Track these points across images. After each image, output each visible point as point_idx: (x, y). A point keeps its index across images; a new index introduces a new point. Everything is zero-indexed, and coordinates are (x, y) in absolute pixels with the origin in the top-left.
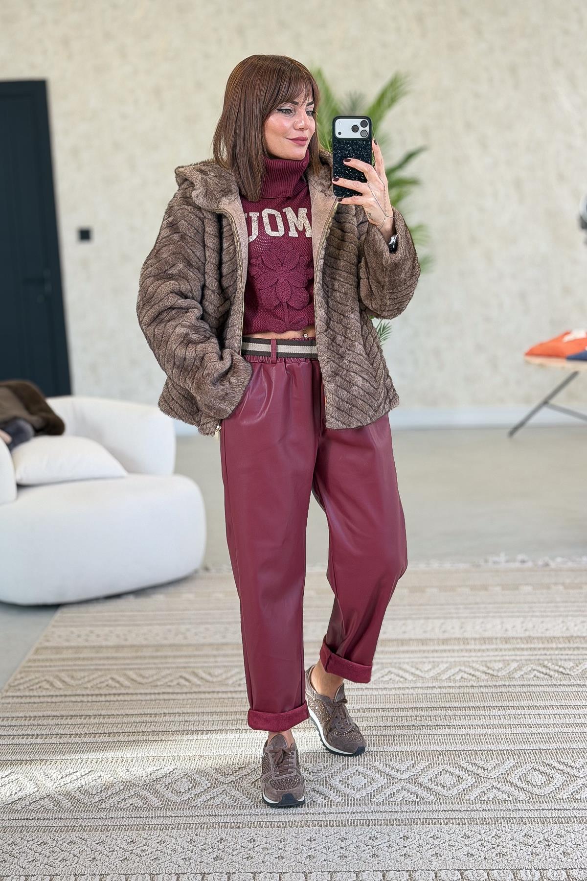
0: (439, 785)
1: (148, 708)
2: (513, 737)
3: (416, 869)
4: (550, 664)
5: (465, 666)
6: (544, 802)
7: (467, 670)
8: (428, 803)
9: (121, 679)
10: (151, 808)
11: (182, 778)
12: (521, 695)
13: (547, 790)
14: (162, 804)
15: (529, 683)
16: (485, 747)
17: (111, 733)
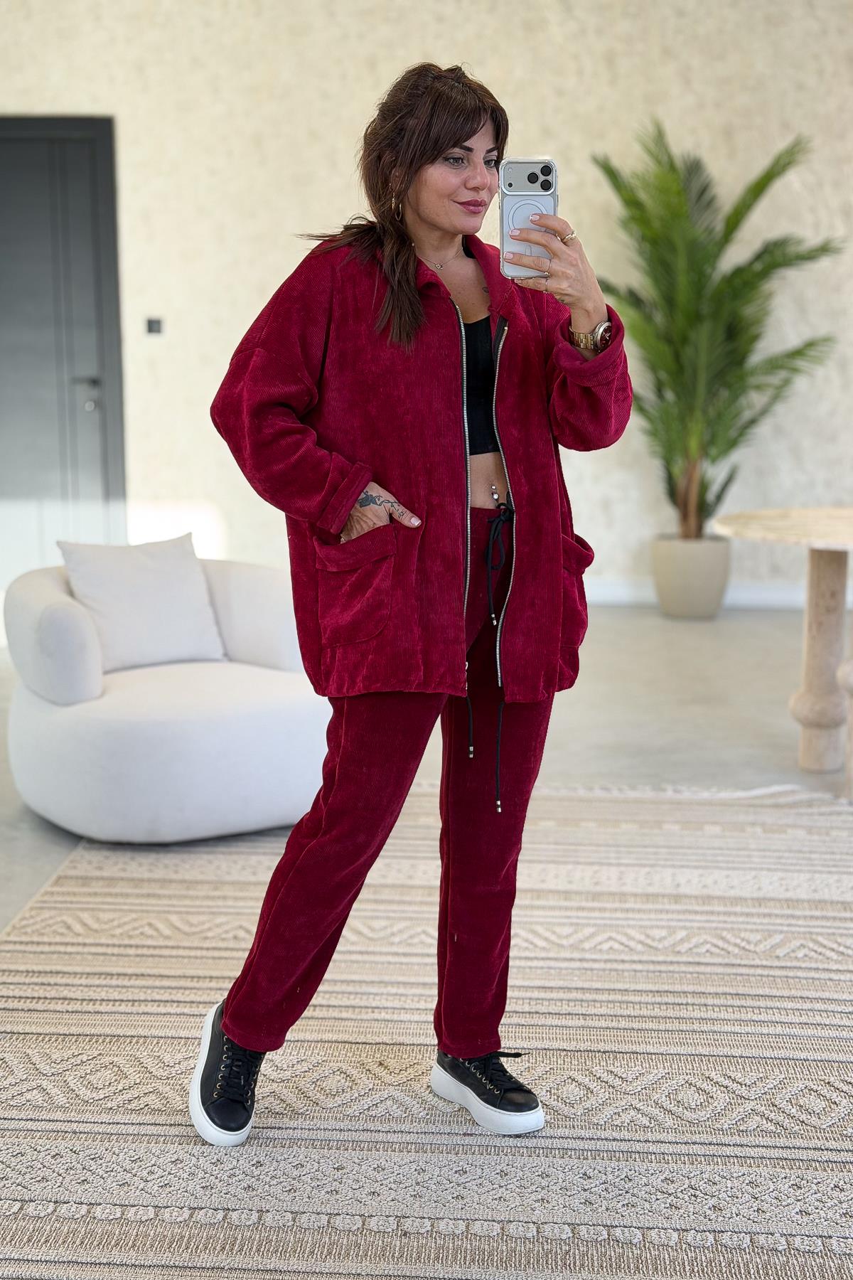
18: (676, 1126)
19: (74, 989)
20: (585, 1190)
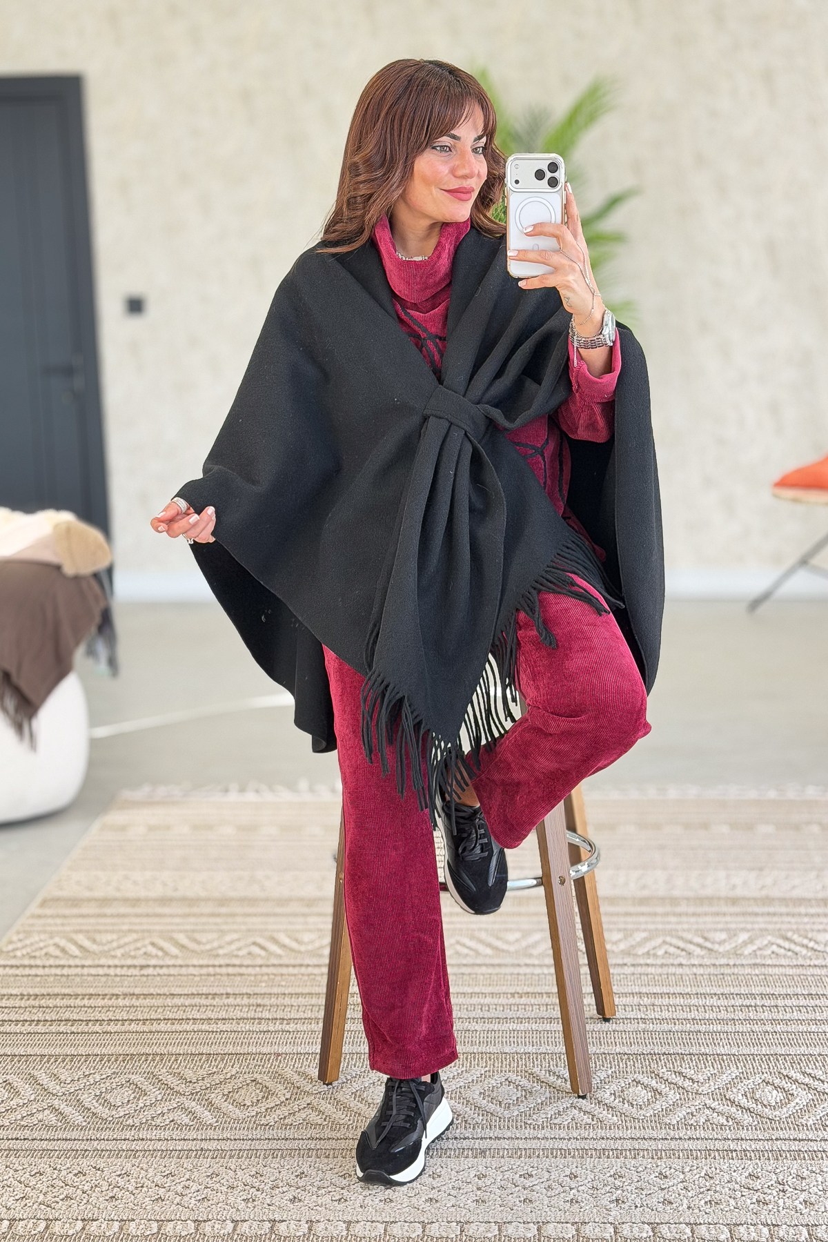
0: (625, 1101)
1: (204, 986)
2: (737, 1037)
3: (587, 1221)
4: (795, 937)
5: (672, 936)
6: (779, 1129)
7: (674, 941)
8: (608, 1128)
9: (166, 945)
10: (203, 1126)
11: (248, 1085)
12: (752, 979)
13: (783, 1113)
14: (217, 1122)
15: (763, 962)
16: (694, 1050)
17: (147, 1020)
18: (756, 1123)
19: (76, 1010)
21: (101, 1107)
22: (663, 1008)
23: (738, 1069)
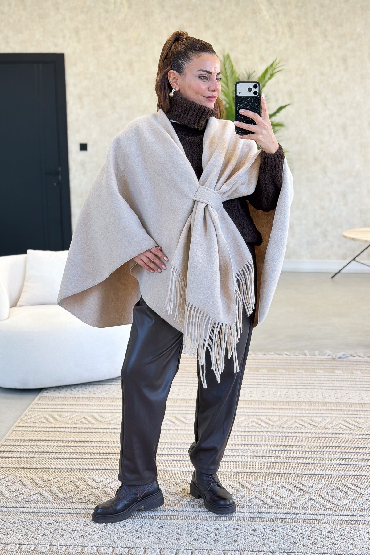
0: (278, 496)
1: (104, 438)
2: (325, 466)
3: (261, 550)
4: (350, 421)
6: (342, 510)
7: (299, 422)
8: (270, 508)
9: (89, 419)
12: (331, 439)
13: (344, 502)
15: (336, 432)
16: (307, 472)
17: (80, 453)
18: (332, 507)
19: (51, 448)
20: (292, 537)
21: (60, 493)
22: (294, 452)
23: (325, 481)
